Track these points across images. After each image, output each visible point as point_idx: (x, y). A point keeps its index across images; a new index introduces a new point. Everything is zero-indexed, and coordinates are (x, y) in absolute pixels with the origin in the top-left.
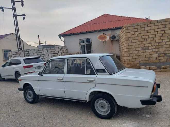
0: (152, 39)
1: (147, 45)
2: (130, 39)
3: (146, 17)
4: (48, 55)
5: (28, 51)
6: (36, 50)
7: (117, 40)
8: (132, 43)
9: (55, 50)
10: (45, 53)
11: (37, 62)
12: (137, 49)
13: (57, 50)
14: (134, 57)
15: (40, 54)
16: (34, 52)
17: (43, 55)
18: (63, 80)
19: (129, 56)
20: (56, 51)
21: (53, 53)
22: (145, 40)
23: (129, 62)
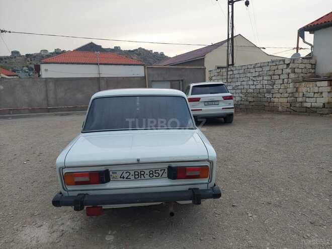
4: (261, 78)
5: (232, 70)
6: (244, 68)
9: (275, 68)
10: (257, 74)
11: (211, 93)
13: (280, 67)
15: (249, 75)
16: (241, 71)
17: (254, 79)
20: (278, 69)
21: (271, 73)
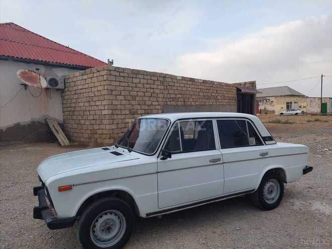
0: (141, 98)
1: (135, 107)
2: (113, 93)
3: (109, 60)
7: (58, 90)
8: (116, 100)
12: (123, 113)
14: (119, 126)
18: (221, 162)
19: (113, 124)
22: (134, 98)
23: (111, 135)
